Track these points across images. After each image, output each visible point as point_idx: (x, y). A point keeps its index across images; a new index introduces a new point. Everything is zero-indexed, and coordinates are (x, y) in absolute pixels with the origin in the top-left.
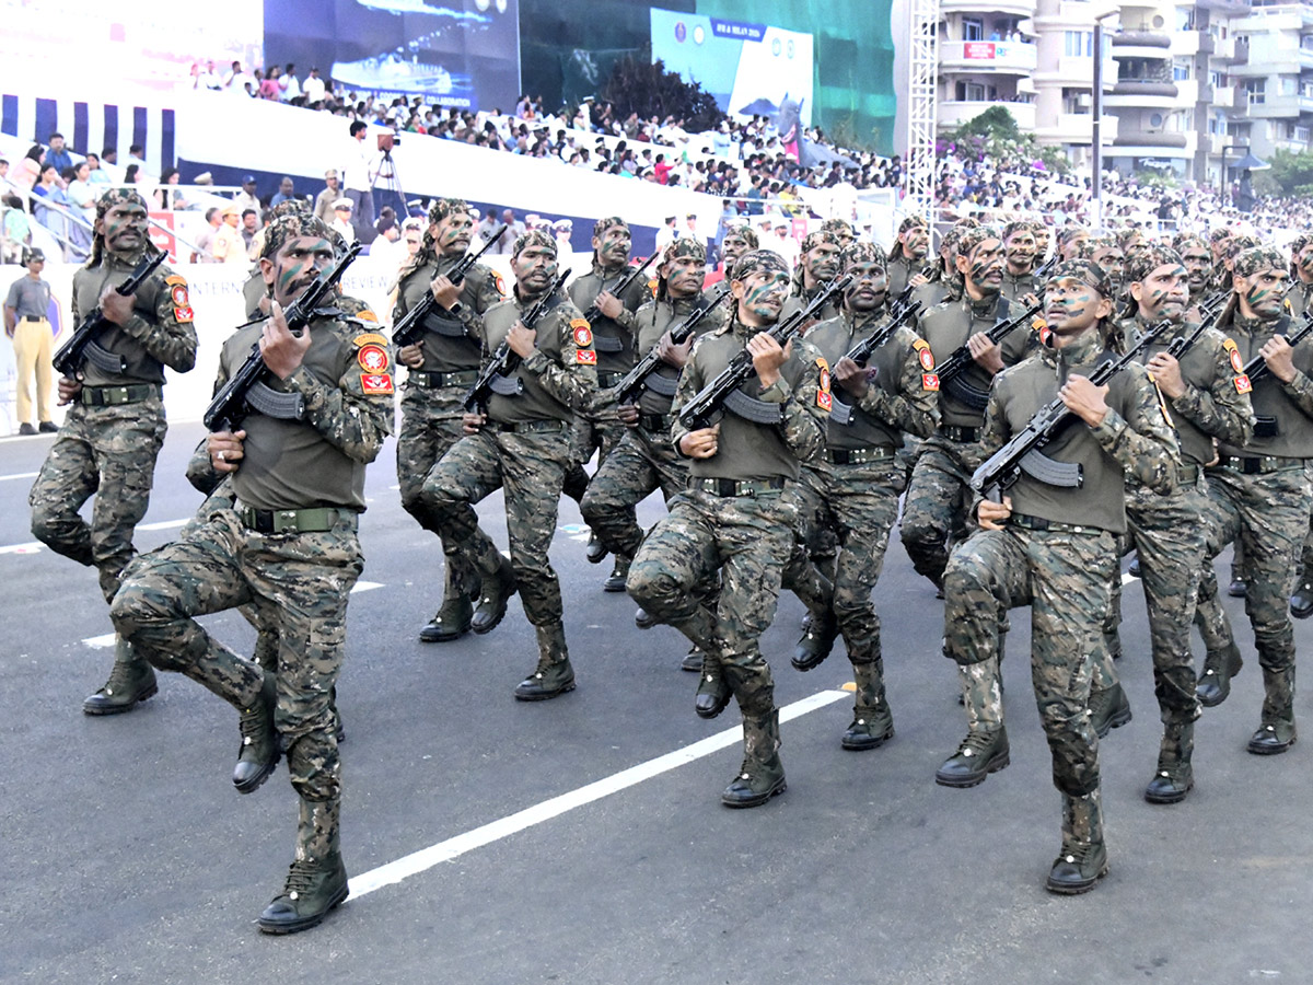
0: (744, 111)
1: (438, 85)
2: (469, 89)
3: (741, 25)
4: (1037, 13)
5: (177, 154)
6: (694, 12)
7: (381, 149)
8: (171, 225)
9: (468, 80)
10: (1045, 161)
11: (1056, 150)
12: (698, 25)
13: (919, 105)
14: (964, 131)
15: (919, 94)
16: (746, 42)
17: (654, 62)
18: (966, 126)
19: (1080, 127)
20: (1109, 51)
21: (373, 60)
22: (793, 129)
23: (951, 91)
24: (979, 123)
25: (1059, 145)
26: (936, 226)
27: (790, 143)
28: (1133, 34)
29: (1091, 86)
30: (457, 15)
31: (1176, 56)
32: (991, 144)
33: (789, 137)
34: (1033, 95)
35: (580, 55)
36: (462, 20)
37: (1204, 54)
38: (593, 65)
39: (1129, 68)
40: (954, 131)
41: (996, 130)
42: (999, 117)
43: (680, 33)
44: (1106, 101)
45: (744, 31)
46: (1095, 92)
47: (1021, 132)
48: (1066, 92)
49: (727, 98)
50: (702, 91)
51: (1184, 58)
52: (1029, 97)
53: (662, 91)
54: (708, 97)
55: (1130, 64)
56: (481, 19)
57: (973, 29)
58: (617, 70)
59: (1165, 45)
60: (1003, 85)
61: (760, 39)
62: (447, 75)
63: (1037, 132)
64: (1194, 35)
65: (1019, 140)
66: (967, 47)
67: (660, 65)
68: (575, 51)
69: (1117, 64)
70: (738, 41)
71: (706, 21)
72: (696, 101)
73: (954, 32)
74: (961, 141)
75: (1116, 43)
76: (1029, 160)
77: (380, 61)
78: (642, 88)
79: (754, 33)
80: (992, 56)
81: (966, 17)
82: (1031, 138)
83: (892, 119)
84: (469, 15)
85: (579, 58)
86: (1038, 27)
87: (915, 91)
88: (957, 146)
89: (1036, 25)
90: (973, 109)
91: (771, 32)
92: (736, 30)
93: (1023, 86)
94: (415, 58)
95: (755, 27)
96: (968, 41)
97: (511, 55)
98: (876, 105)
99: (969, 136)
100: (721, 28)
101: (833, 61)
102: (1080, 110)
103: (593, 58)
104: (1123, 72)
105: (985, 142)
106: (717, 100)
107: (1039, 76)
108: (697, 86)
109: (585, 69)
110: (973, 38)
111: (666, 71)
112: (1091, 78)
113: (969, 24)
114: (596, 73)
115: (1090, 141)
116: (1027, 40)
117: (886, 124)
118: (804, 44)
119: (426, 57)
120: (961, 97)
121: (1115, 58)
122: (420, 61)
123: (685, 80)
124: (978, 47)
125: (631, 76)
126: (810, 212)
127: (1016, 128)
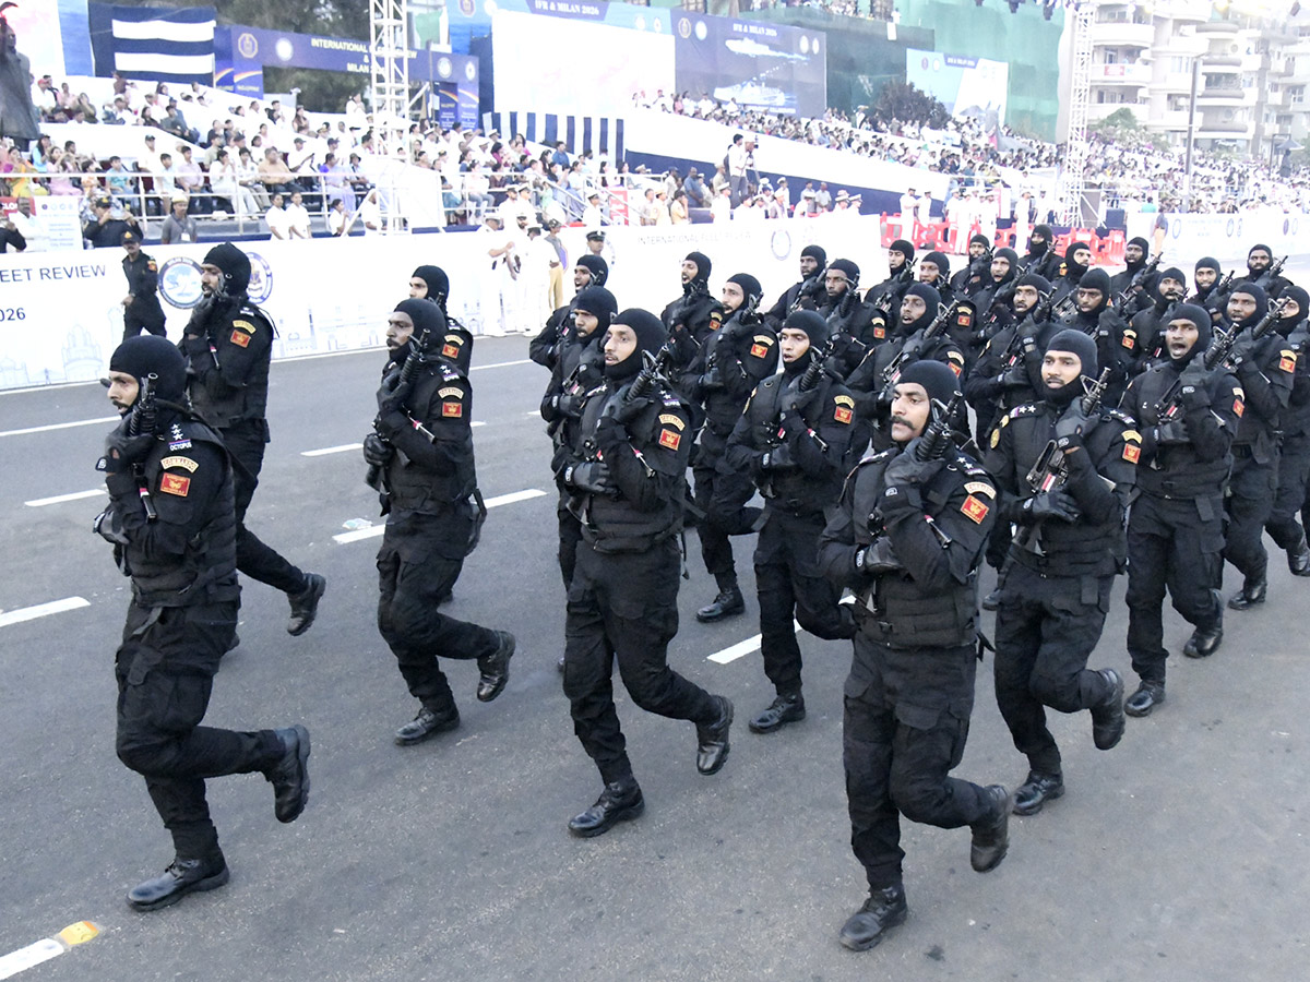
0: (963, 113)
1: (776, 100)
2: (795, 102)
3: (963, 58)
4: (1153, 45)
5: (625, 147)
6: (933, 50)
7: (747, 150)
8: (626, 199)
9: (795, 97)
10: (1154, 143)
11: (1161, 135)
12: (936, 58)
13: (1076, 116)
14: (1102, 124)
15: (1076, 109)
16: (966, 69)
17: (908, 83)
18: (1103, 121)
19: (1179, 120)
20: (1202, 69)
21: (739, 86)
22: (994, 128)
23: (1095, 96)
24: (1111, 119)
25: (1162, 132)
26: (1083, 193)
27: (992, 136)
28: (1216, 57)
29: (1189, 92)
30: (789, 56)
31: (1246, 72)
32: (1119, 132)
33: (991, 133)
34: (1148, 98)
35: (863, 79)
36: (792, 59)
37: (1263, 71)
38: (870, 85)
39: (1213, 80)
40: (1096, 123)
41: (1123, 123)
42: (1125, 115)
43: (925, 64)
44: (1199, 102)
45: (965, 62)
46: (1192, 97)
47: (1138, 124)
48: (1170, 97)
49: (952, 105)
50: (937, 101)
51: (1250, 72)
52: (1145, 100)
53: (912, 101)
54: (941, 105)
55: (1213, 78)
56: (804, 58)
57: (1111, 56)
58: (885, 88)
59: (1237, 64)
60: (1129, 93)
61: (974, 67)
62: (782, 94)
63: (1148, 123)
64: (1259, 57)
65: (1137, 130)
66: (1106, 68)
67: (912, 86)
68: (860, 77)
69: (1205, 78)
70: (961, 69)
71: (941, 56)
72: (933, 108)
73: (1100, 58)
74: (1099, 131)
75: (1205, 63)
76: (1143, 143)
77: (743, 86)
78: (900, 102)
79: (971, 63)
80: (1122, 74)
81: (1107, 48)
82: (1145, 128)
83: (1055, 116)
84: (796, 56)
85: (862, 81)
86: (1154, 54)
87: (1074, 106)
88: (1097, 134)
89: (1153, 52)
90: (1109, 109)
91: (982, 62)
92: (960, 61)
93: (1141, 93)
94: (763, 84)
95: (971, 59)
96: (1107, 64)
97: (819, 80)
98: (1046, 107)
99: (1105, 128)
100: (950, 60)
101: (1020, 79)
102: (1178, 108)
103: (870, 80)
104: (1208, 83)
105: (1115, 131)
106: (946, 106)
107: (1153, 86)
108: (934, 98)
109: (865, 88)
110: (1111, 62)
111: (915, 89)
112: (1190, 87)
113: (1109, 53)
114: (872, 90)
115: (1187, 129)
116: (1146, 63)
117: (1052, 119)
118: (1002, 69)
119: (771, 83)
120: (1101, 100)
121: (1204, 74)
122: (766, 86)
123: (926, 95)
124: (1113, 68)
125: (894, 92)
126: (1003, 182)
127: (1136, 121)
